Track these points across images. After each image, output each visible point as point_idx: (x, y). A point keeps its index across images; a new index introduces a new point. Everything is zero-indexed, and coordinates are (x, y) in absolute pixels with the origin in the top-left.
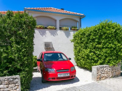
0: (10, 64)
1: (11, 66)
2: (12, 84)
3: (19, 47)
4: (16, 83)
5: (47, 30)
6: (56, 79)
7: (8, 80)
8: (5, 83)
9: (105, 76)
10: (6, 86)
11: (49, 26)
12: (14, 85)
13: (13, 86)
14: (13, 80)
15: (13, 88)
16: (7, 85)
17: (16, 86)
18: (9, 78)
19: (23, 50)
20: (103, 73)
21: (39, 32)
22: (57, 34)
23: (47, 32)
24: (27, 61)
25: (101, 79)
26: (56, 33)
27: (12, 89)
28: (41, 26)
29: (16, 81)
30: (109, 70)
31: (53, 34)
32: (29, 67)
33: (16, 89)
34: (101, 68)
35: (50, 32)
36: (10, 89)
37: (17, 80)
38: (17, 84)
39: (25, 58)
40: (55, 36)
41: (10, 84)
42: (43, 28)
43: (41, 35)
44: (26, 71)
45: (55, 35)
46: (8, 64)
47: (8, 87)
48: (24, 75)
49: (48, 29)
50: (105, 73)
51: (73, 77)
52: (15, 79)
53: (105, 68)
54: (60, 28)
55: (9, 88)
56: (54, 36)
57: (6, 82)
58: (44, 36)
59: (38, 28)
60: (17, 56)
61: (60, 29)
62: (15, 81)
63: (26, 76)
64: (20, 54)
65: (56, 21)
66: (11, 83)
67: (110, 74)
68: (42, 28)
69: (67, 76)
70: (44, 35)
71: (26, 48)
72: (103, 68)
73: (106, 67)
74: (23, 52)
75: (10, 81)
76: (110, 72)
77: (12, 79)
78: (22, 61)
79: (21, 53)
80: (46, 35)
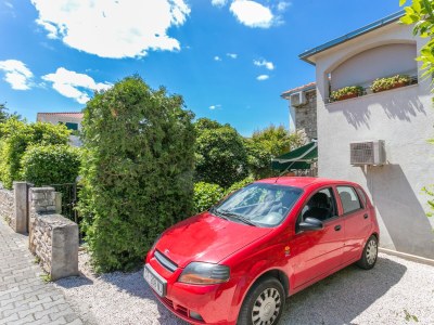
11: (377, 81)
22: (421, 108)
26: (416, 102)
28: (346, 89)
40: (411, 117)
42: (355, 95)
43: (350, 122)
51: (186, 315)
56: (403, 118)
80: (368, 121)
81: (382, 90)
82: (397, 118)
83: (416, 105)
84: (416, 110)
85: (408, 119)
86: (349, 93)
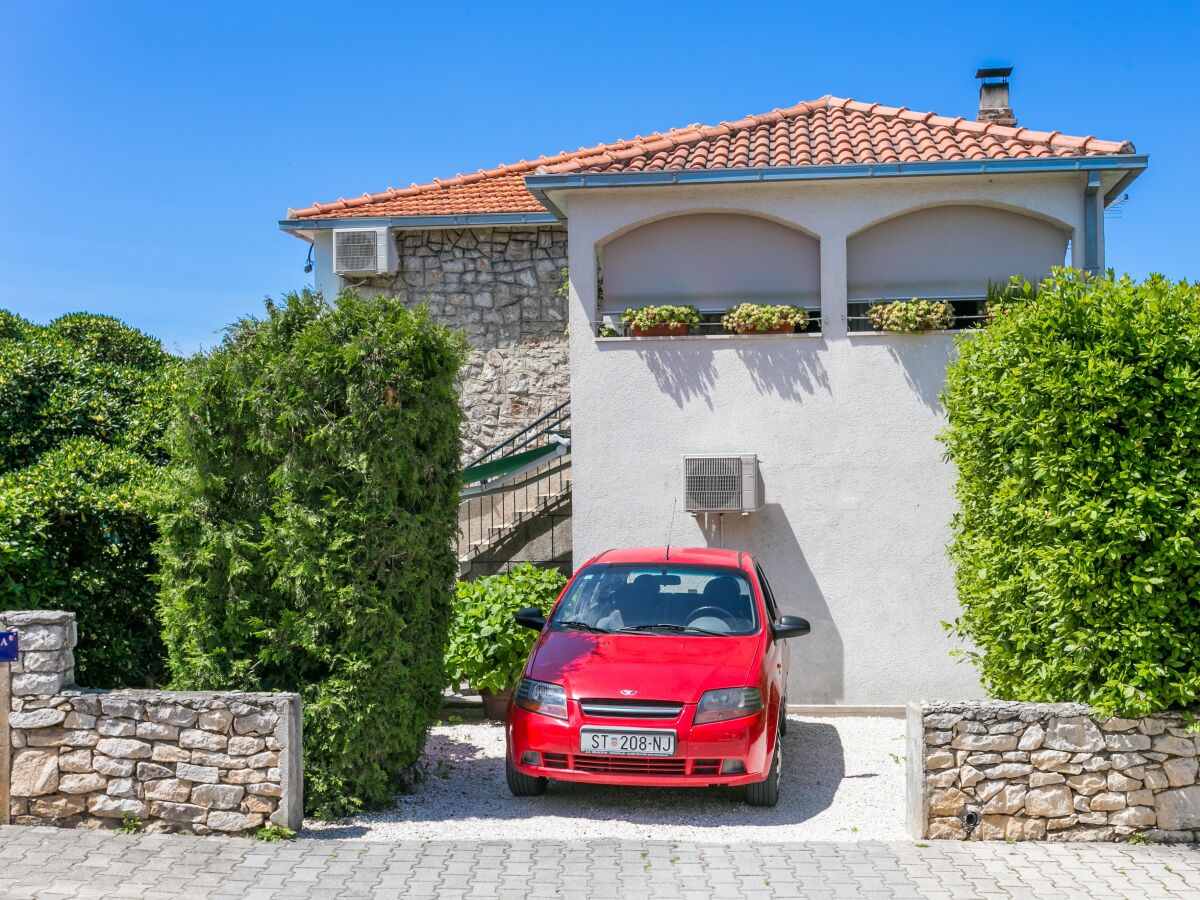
0: (268, 626)
1: (270, 633)
2: (244, 735)
3: (313, 520)
4: (270, 734)
5: (720, 345)
6: (571, 761)
7: (228, 708)
8: (212, 722)
9: (1034, 810)
10: (216, 738)
11: (745, 308)
12: (256, 741)
13: (247, 748)
14: (251, 712)
15: (251, 761)
16: (220, 733)
17: (266, 748)
18: (235, 699)
19: (336, 545)
20: (1009, 780)
21: (653, 366)
22: (823, 379)
23: (727, 360)
24: (358, 615)
25: (983, 826)
26: (813, 363)
27: (247, 766)
28: (664, 310)
29: (267, 722)
30: (1106, 753)
31: (781, 379)
32: (370, 651)
33: (265, 769)
34: (976, 727)
35: (750, 363)
36: (234, 761)
37: (271, 716)
38: (270, 741)
39: (342, 591)
40: (804, 394)
41: (236, 733)
42: (686, 330)
43: (666, 388)
44: (353, 678)
45: (798, 388)
46: (256, 621)
47: (224, 751)
48: (339, 701)
49: (727, 331)
50: (1038, 778)
51: (715, 772)
52: (265, 706)
53: (1033, 735)
54: (853, 309)
55: (232, 757)
56: (787, 393)
57: (217, 716)
58: (696, 403)
59: (637, 331)
60: (302, 576)
61: (853, 326)
62: (261, 720)
63: (351, 708)
64: (317, 568)
65: (816, 242)
66: (240, 730)
67: (1111, 798)
68: (676, 332)
69: (650, 750)
70: (698, 387)
71: (356, 528)
72: (1004, 727)
73: (1044, 721)
74: (339, 552)
75: (238, 716)
76: (1115, 779)
77: (248, 704)
78: (329, 608)
79: (322, 562)
80: (711, 392)
81: (752, 330)
82: (775, 392)
83: (814, 369)
84: (813, 382)
85: (798, 398)
86: (673, 324)
